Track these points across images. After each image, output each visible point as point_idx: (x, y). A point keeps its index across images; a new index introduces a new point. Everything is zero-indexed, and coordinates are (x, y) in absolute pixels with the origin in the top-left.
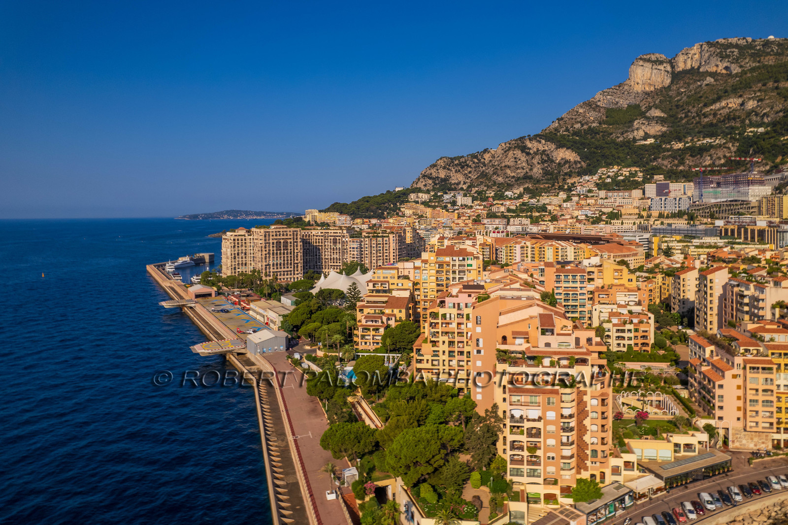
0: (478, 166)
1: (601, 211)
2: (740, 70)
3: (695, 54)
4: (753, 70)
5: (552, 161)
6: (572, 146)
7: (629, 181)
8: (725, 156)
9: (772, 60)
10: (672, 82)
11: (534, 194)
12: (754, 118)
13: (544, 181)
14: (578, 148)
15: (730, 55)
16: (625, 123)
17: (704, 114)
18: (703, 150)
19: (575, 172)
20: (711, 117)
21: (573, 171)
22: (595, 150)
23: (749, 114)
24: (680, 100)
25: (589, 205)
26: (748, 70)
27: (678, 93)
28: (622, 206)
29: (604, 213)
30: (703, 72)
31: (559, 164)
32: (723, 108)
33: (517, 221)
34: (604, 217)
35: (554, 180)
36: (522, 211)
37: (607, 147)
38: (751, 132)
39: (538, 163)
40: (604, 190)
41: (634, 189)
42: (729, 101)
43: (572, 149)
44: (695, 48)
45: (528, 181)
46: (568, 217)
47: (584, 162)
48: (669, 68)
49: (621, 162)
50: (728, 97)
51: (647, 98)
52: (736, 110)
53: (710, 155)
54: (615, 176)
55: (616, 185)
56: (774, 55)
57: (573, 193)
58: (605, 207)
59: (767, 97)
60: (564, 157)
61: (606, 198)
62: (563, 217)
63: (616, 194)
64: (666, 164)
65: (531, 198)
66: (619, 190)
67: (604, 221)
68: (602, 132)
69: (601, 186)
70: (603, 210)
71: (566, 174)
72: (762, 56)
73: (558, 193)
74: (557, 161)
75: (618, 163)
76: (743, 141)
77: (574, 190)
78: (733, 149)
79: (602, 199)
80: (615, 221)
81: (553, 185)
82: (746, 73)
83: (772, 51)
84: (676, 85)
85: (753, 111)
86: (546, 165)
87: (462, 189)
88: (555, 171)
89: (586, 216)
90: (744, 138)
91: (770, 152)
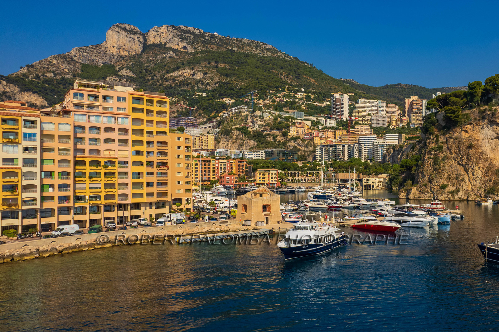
2: (193, 51)
3: (163, 33)
4: (202, 52)
9: (215, 48)
10: (143, 51)
12: (201, 86)
15: (187, 39)
17: (166, 79)
20: (171, 81)
23: (197, 82)
24: (149, 66)
26: (199, 52)
27: (148, 60)
30: (168, 48)
32: (180, 76)
38: (198, 95)
42: (184, 71)
50: (184, 68)
51: (121, 61)
52: (189, 79)
56: (217, 45)
59: (209, 72)
72: (209, 44)
76: (192, 101)
78: (184, 106)
82: (198, 54)
83: (216, 42)
84: (147, 53)
85: (200, 81)
90: (193, 99)
91: (207, 109)
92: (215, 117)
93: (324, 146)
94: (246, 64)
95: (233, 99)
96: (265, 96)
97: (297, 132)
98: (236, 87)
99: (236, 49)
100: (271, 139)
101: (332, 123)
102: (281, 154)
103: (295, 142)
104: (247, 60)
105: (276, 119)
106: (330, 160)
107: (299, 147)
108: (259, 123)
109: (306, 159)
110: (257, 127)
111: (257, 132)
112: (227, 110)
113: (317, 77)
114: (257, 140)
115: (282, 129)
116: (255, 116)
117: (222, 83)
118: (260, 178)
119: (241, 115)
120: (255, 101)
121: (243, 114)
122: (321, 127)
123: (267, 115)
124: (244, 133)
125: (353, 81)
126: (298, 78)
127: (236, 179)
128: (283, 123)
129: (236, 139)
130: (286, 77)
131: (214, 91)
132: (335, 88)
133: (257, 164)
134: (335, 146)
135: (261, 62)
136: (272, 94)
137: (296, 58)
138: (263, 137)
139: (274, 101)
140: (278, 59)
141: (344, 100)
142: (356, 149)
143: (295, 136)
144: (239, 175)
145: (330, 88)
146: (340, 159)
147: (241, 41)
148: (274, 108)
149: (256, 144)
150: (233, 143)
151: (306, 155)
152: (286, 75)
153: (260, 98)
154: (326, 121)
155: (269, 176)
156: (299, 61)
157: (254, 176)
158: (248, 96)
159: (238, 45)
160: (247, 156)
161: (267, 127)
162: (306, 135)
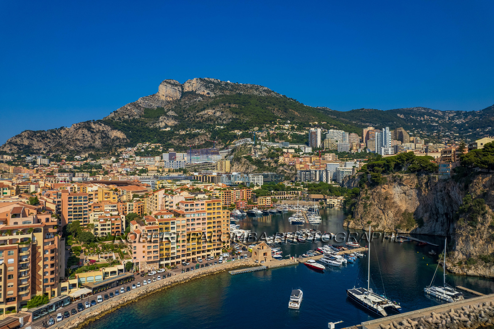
0: (56, 138)
1: (136, 169)
2: (214, 96)
3: (194, 84)
5: (108, 138)
6: (122, 129)
7: (154, 152)
8: (205, 140)
10: (181, 97)
11: (95, 157)
12: (219, 121)
13: (102, 150)
14: (126, 131)
15: (210, 87)
16: (155, 118)
17: (197, 116)
18: (195, 136)
19: (123, 145)
20: (200, 118)
21: (122, 144)
22: (136, 132)
23: (217, 118)
24: (186, 108)
25: (129, 165)
26: (218, 96)
27: (185, 103)
28: (148, 166)
29: (138, 170)
30: (197, 94)
31: (113, 139)
32: (206, 114)
33: (80, 174)
34: (137, 172)
35: (109, 149)
36: (85, 168)
37: (143, 131)
38: (218, 128)
39: (99, 138)
40: (139, 156)
41: (157, 156)
43: (121, 131)
44: (194, 80)
45: (92, 149)
46: (115, 172)
47: (129, 139)
48: (180, 89)
49: (150, 140)
50: (208, 109)
51: (168, 105)
52: (212, 116)
53: (198, 139)
54: (146, 148)
55: (147, 154)
56: (230, 90)
57: (120, 157)
58: (139, 166)
59: (225, 111)
60: (116, 135)
61: (140, 161)
62: (112, 172)
63: (146, 159)
64: (176, 142)
65: (92, 160)
66: (148, 156)
67: (137, 174)
68: (141, 122)
69: (137, 154)
70: (138, 168)
71: (117, 146)
72: (224, 90)
73: (111, 158)
74: (112, 138)
75: (149, 140)
76: (214, 132)
77: (121, 156)
78: (209, 136)
79: (137, 161)
80: (144, 174)
81: (109, 153)
83: (229, 88)
84: (184, 99)
85: (219, 118)
86: (104, 140)
87: (42, 153)
88: (110, 144)
89: (127, 171)
91: (224, 139)
92: (229, 144)
93: (302, 171)
94: (249, 104)
95: (241, 131)
96: (263, 129)
97: (284, 161)
98: (243, 122)
99: (242, 92)
100: (267, 165)
101: (309, 150)
102: (273, 177)
103: (283, 167)
104: (250, 100)
105: (270, 150)
106: (307, 181)
107: (285, 170)
108: (259, 153)
109: (290, 179)
110: (257, 156)
111: (258, 160)
112: (237, 139)
113: (299, 110)
114: (258, 165)
115: (274, 158)
116: (256, 149)
117: (234, 119)
118: (260, 202)
119: (247, 147)
120: (256, 133)
121: (248, 146)
122: (301, 153)
123: (264, 148)
124: (249, 160)
125: (327, 108)
126: (286, 112)
127: (246, 204)
128: (275, 153)
129: (244, 164)
130: (277, 111)
131: (228, 125)
132: (312, 119)
133: (259, 193)
134: (310, 171)
135: (260, 101)
136: (267, 127)
137: (284, 96)
138: (262, 164)
139: (268, 133)
140: (271, 98)
141: (318, 132)
142: (324, 174)
143: (283, 163)
144: (248, 198)
145: (309, 119)
146: (313, 180)
147: (245, 86)
148: (269, 139)
149: (257, 168)
150: (242, 166)
151: (291, 176)
152: (278, 110)
153: (260, 130)
154: (305, 148)
155: (266, 201)
156: (287, 98)
157: (257, 201)
158: (251, 129)
159: (243, 89)
160: (252, 178)
161: (264, 156)
162: (290, 163)
